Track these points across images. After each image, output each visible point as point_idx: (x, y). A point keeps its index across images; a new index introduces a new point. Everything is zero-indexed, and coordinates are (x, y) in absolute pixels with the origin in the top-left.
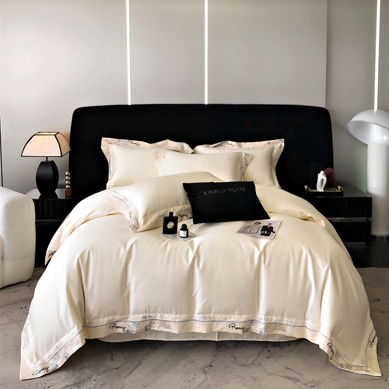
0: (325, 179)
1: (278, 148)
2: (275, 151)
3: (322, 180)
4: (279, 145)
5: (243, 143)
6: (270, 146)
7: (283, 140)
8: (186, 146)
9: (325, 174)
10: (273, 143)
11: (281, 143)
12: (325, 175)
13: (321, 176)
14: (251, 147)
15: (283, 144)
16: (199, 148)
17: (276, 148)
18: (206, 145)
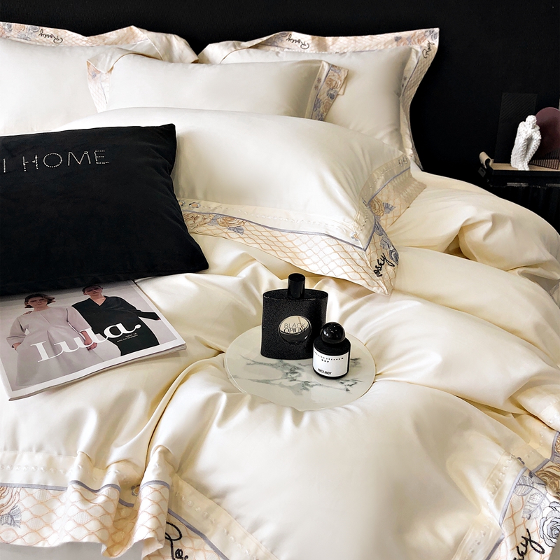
0: (537, 137)
1: (420, 54)
2: (414, 60)
3: (530, 140)
4: (425, 44)
5: (329, 40)
6: (402, 47)
7: (437, 30)
8: (179, 44)
9: (538, 123)
10: (409, 39)
11: (429, 39)
12: (538, 128)
13: (528, 130)
14: (350, 49)
15: (436, 43)
16: (212, 50)
17: (417, 52)
18: (231, 43)
